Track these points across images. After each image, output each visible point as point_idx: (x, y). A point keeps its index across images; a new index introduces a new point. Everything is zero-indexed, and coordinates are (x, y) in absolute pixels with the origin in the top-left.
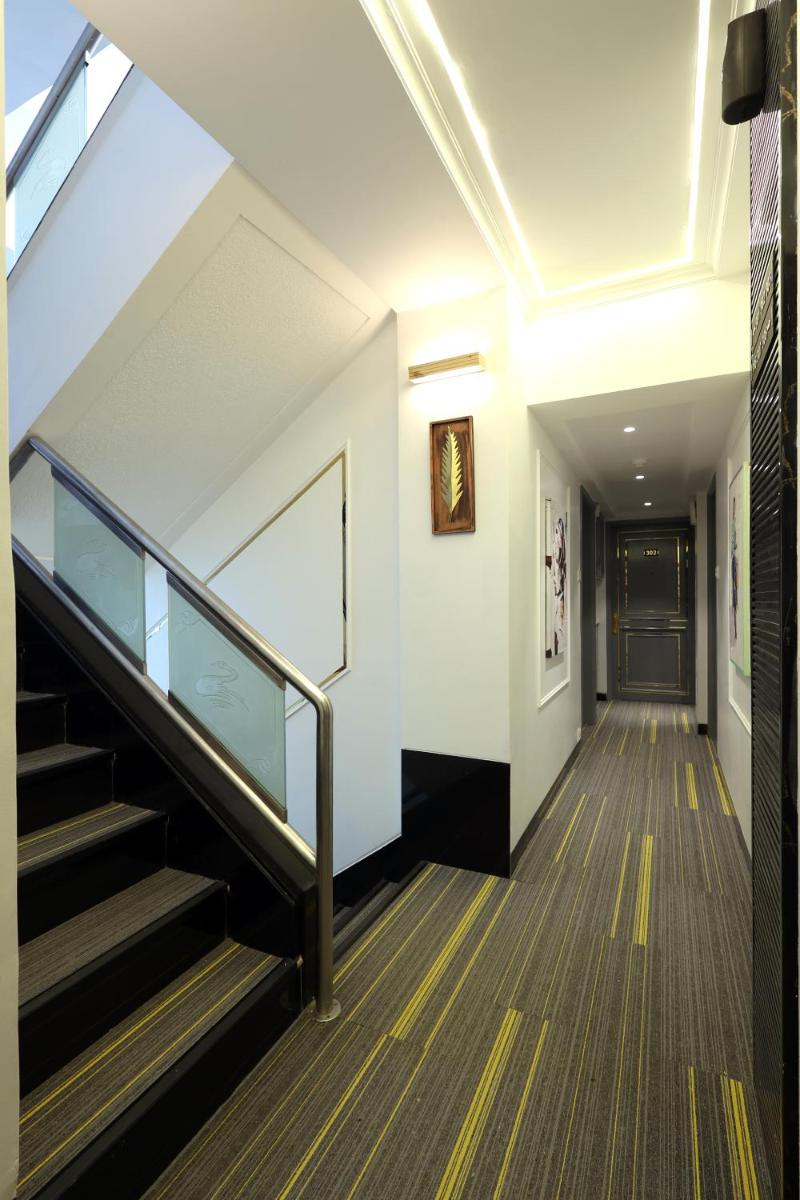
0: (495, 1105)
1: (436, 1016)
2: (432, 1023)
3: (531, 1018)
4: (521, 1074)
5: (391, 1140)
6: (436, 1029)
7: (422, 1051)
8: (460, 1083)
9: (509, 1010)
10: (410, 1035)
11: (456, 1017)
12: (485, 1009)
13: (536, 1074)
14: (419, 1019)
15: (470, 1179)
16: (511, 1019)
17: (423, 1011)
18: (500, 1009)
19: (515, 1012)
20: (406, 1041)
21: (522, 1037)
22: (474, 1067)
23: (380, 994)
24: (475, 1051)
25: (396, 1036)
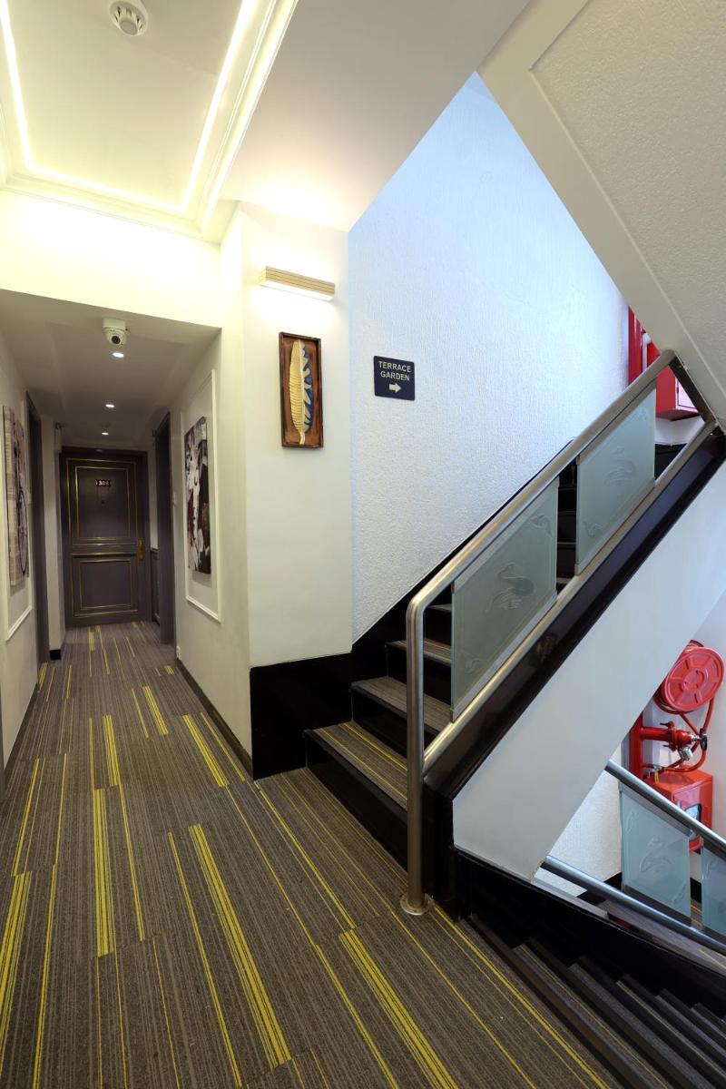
0: (229, 957)
1: (341, 975)
2: (336, 967)
3: (258, 1069)
4: (227, 997)
5: (274, 890)
6: (328, 967)
7: (316, 941)
8: (267, 947)
9: (289, 1058)
10: (340, 945)
11: (327, 994)
12: (312, 1032)
13: (213, 1010)
14: (351, 961)
15: (214, 911)
16: (278, 1048)
17: (357, 971)
18: (298, 1046)
19: (282, 1061)
20: (337, 939)
21: (251, 1034)
22: (268, 967)
23: (406, 949)
24: (280, 979)
25: (346, 934)
